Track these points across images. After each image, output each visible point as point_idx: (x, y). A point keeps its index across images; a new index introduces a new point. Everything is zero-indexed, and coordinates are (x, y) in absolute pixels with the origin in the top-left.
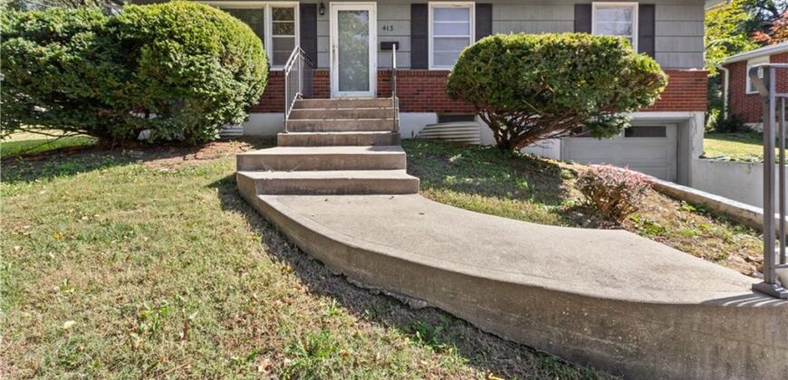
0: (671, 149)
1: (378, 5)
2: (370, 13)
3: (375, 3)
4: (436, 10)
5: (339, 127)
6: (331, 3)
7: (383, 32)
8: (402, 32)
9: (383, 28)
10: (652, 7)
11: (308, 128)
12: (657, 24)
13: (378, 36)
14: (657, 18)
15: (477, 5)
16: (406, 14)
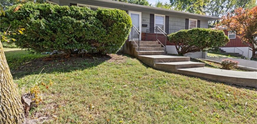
0: (201, 55)
1: (142, 13)
2: (140, 15)
3: (141, 12)
4: (156, 16)
5: (150, 50)
6: (129, 11)
7: (143, 21)
8: (148, 22)
9: (143, 20)
10: (200, 21)
11: (142, 50)
12: (200, 25)
13: (142, 22)
14: (201, 24)
15: (166, 16)
16: (149, 17)
